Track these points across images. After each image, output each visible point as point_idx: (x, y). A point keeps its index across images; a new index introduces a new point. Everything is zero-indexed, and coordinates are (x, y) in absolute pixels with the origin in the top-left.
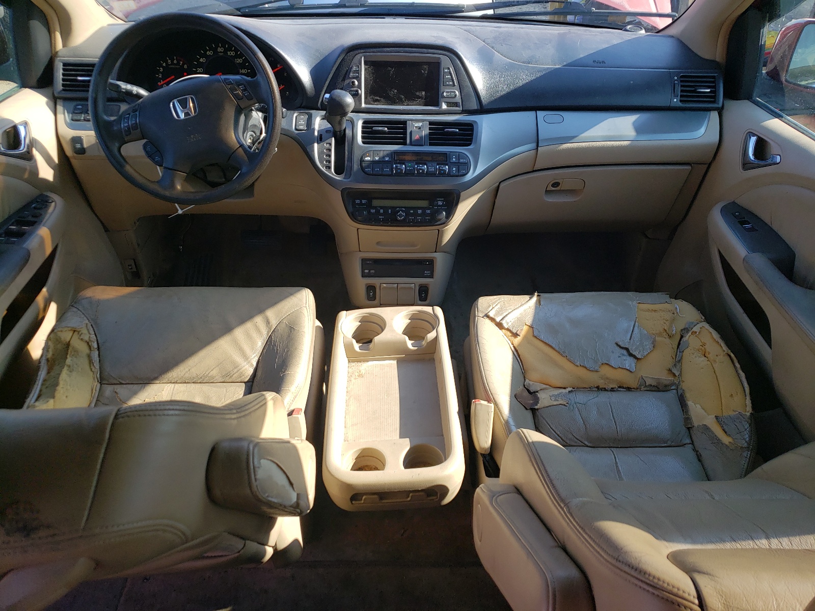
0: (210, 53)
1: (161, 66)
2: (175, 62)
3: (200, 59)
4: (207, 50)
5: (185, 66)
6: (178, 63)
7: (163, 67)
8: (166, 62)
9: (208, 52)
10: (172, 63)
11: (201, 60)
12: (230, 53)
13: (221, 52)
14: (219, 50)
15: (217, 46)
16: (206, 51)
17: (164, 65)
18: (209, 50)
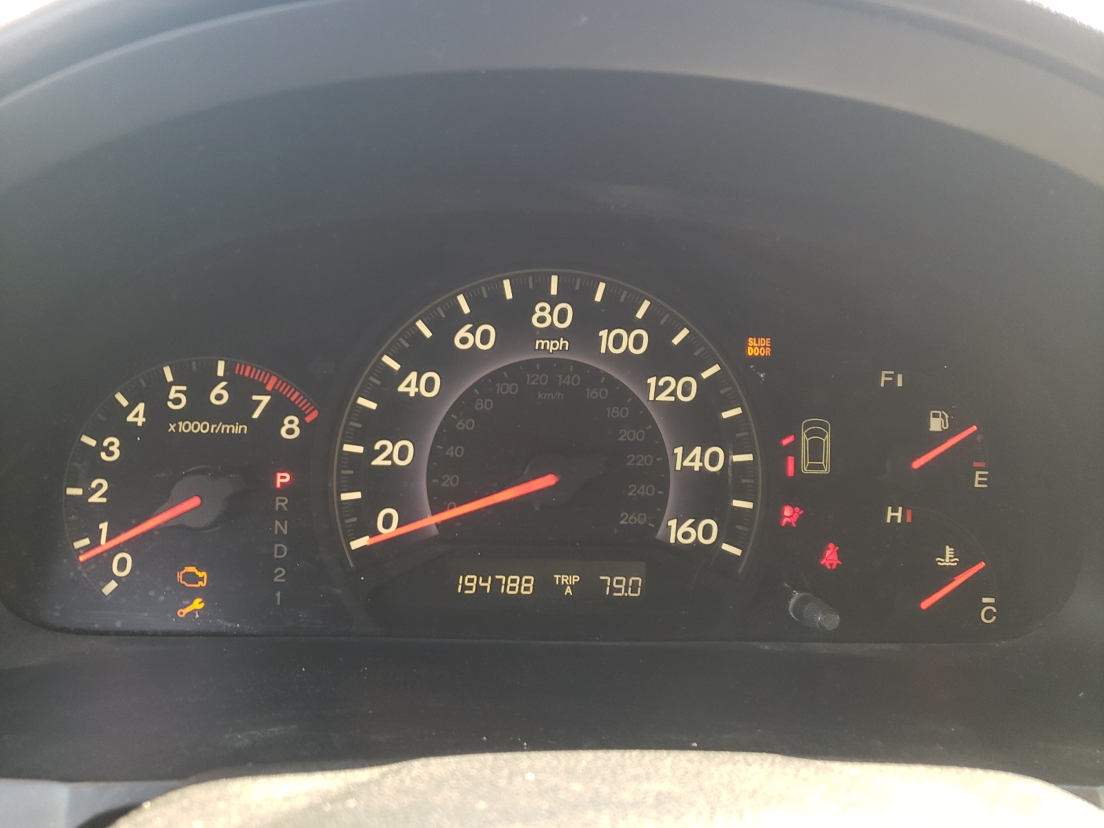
0: (474, 340)
1: (115, 422)
2: (219, 395)
3: (403, 374)
4: (460, 319)
5: (290, 427)
6: (239, 408)
7: (127, 433)
8: (155, 396)
9: (462, 333)
10: (199, 407)
11: (411, 386)
12: (618, 341)
13: (552, 333)
14: (544, 315)
15: (531, 294)
16: (448, 323)
17: (138, 415)
18: (475, 320)
